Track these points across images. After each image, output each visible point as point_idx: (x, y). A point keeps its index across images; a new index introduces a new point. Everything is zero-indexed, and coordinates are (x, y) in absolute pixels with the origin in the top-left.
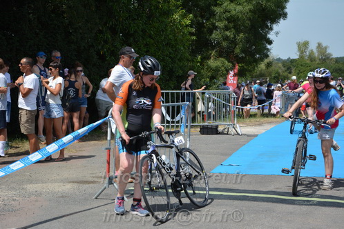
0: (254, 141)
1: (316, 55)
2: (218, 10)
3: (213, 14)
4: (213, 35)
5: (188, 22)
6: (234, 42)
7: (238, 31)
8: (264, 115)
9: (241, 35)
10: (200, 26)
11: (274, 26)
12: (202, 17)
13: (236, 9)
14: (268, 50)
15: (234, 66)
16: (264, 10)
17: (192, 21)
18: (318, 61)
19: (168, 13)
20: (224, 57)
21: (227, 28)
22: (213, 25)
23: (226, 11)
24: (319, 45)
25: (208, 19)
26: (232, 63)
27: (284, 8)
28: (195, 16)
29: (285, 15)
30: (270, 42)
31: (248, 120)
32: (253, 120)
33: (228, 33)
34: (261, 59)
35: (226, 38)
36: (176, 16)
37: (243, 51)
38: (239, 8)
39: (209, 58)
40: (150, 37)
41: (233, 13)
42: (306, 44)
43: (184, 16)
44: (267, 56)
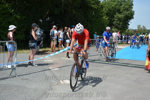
0: (122, 50)
1: (142, 29)
2: (115, 16)
3: (114, 17)
4: (114, 23)
5: (107, 19)
6: (119, 25)
7: (120, 21)
8: (126, 44)
9: (121, 23)
10: (110, 20)
11: (130, 21)
12: (111, 18)
13: (120, 16)
14: (128, 27)
15: (119, 30)
16: (127, 16)
17: (108, 19)
18: (143, 30)
19: (102, 17)
20: (117, 28)
21: (117, 21)
22: (114, 20)
23: (117, 16)
24: (143, 26)
25: (113, 19)
26: (118, 30)
27: (133, 16)
28: (109, 18)
29: (133, 18)
30: (129, 25)
31: (121, 45)
32: (123, 45)
33: (118, 22)
34: (126, 29)
35: (117, 23)
36: (104, 17)
37: (121, 27)
38: (121, 16)
39: (112, 28)
40: (97, 22)
41: (119, 17)
42: (140, 26)
43: (106, 17)
44: (128, 28)
